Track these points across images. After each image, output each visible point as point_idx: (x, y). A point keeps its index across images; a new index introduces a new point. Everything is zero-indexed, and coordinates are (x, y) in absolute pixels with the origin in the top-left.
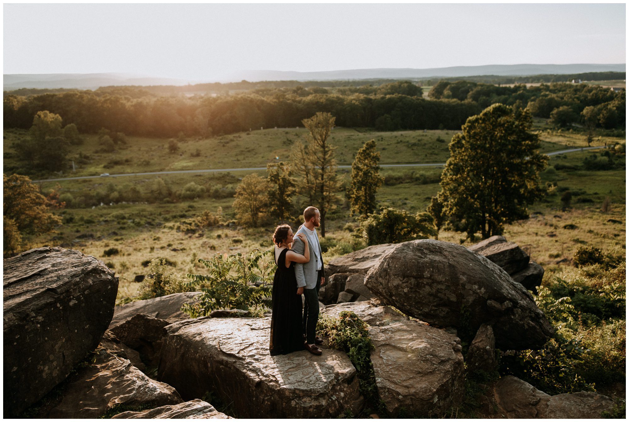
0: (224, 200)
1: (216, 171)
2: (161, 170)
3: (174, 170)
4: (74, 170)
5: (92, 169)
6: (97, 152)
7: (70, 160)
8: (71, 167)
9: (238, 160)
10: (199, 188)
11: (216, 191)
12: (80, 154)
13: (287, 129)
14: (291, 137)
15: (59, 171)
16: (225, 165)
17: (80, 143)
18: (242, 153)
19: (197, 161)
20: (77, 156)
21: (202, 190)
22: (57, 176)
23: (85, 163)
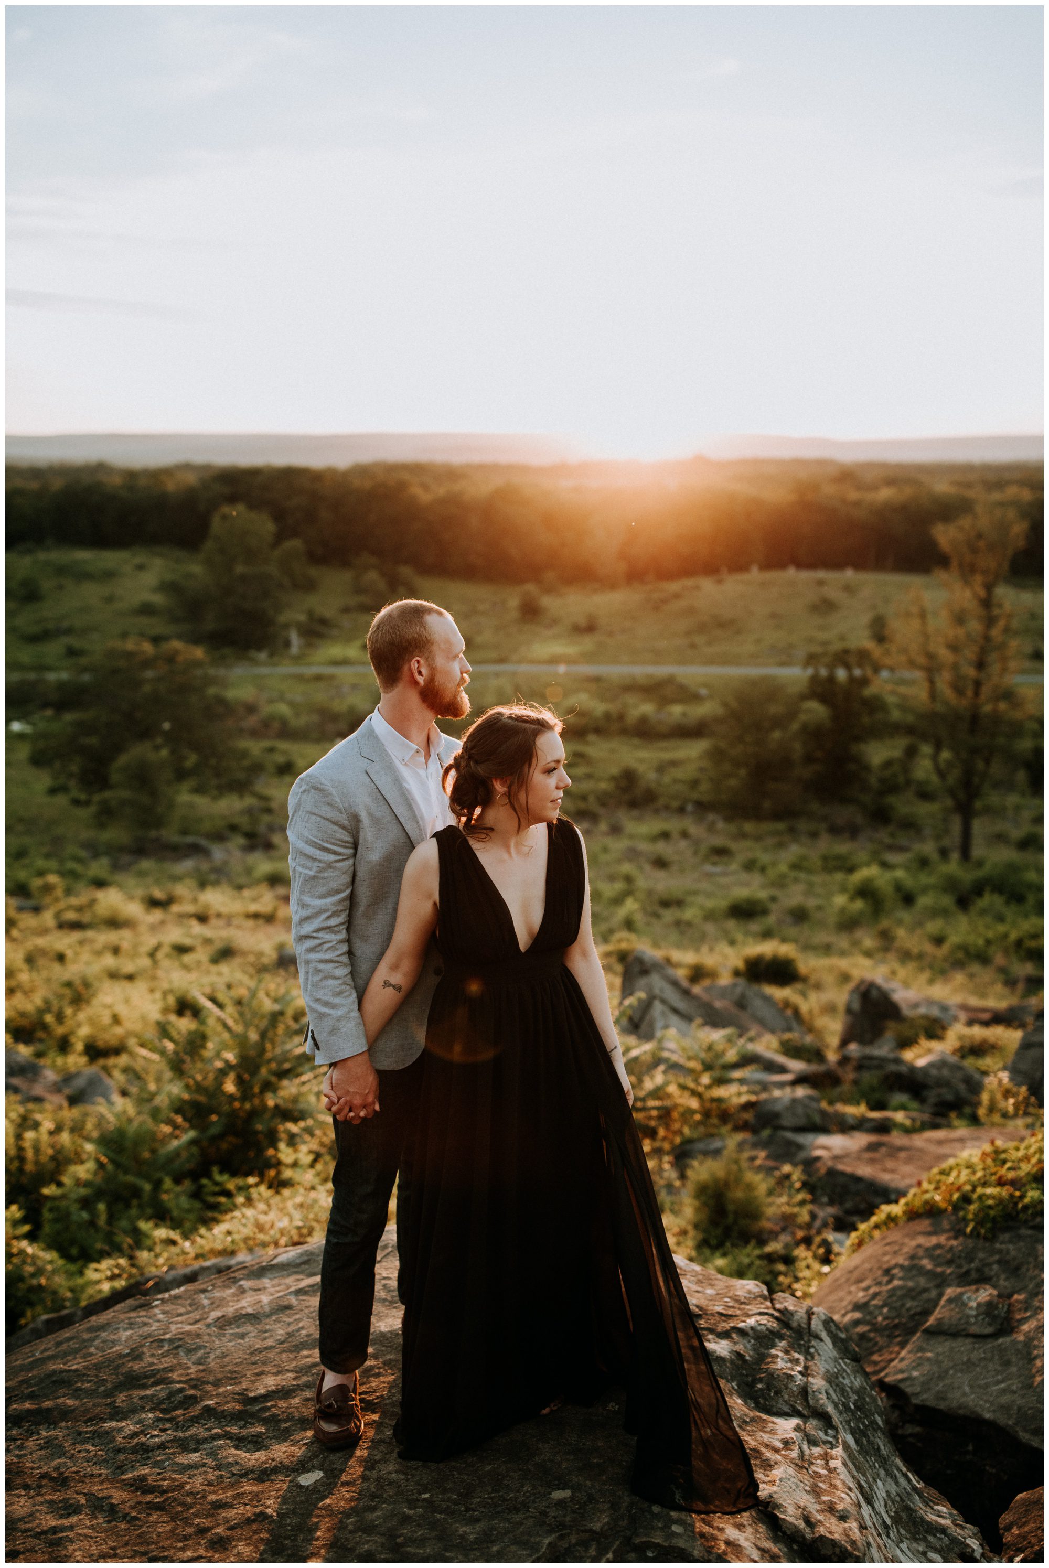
0: (664, 744)
1: (642, 671)
2: (502, 661)
3: (533, 662)
4: (294, 650)
5: (336, 651)
6: (346, 610)
7: (286, 626)
8: (287, 644)
9: (693, 646)
10: (599, 708)
11: (644, 720)
12: (311, 614)
13: (821, 574)
14: (833, 593)
15: (259, 648)
16: (658, 656)
17: (310, 586)
18: (702, 628)
19: (588, 643)
20: (302, 618)
21: (607, 716)
22: (255, 662)
23: (320, 636)
